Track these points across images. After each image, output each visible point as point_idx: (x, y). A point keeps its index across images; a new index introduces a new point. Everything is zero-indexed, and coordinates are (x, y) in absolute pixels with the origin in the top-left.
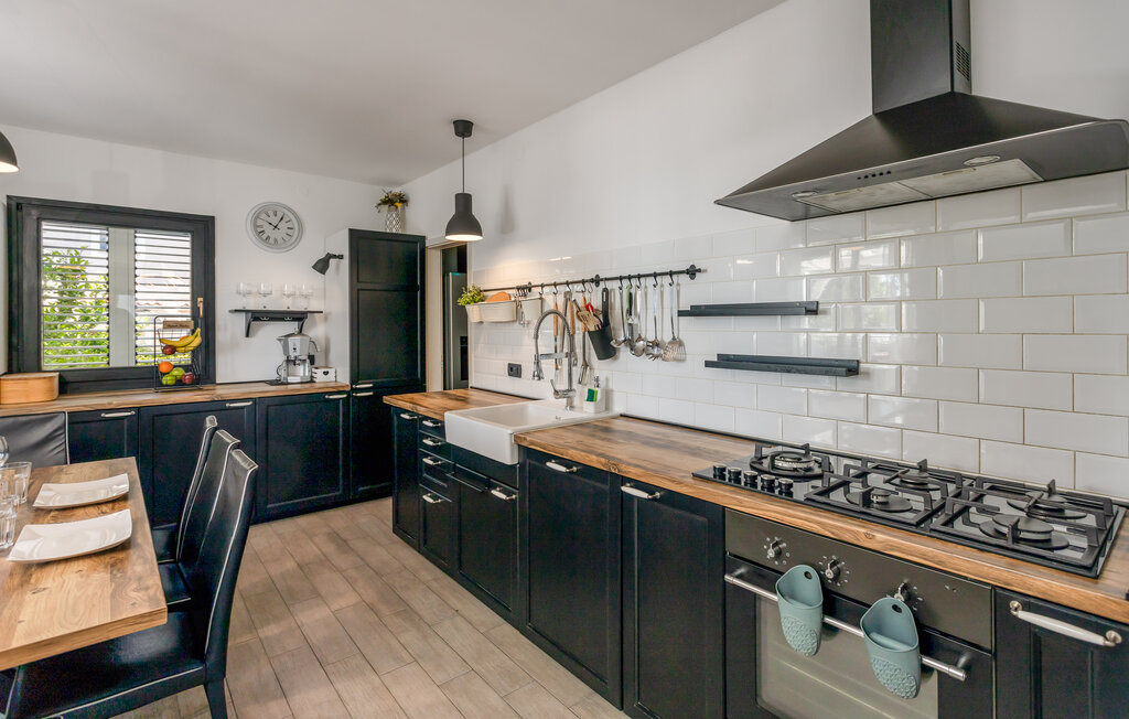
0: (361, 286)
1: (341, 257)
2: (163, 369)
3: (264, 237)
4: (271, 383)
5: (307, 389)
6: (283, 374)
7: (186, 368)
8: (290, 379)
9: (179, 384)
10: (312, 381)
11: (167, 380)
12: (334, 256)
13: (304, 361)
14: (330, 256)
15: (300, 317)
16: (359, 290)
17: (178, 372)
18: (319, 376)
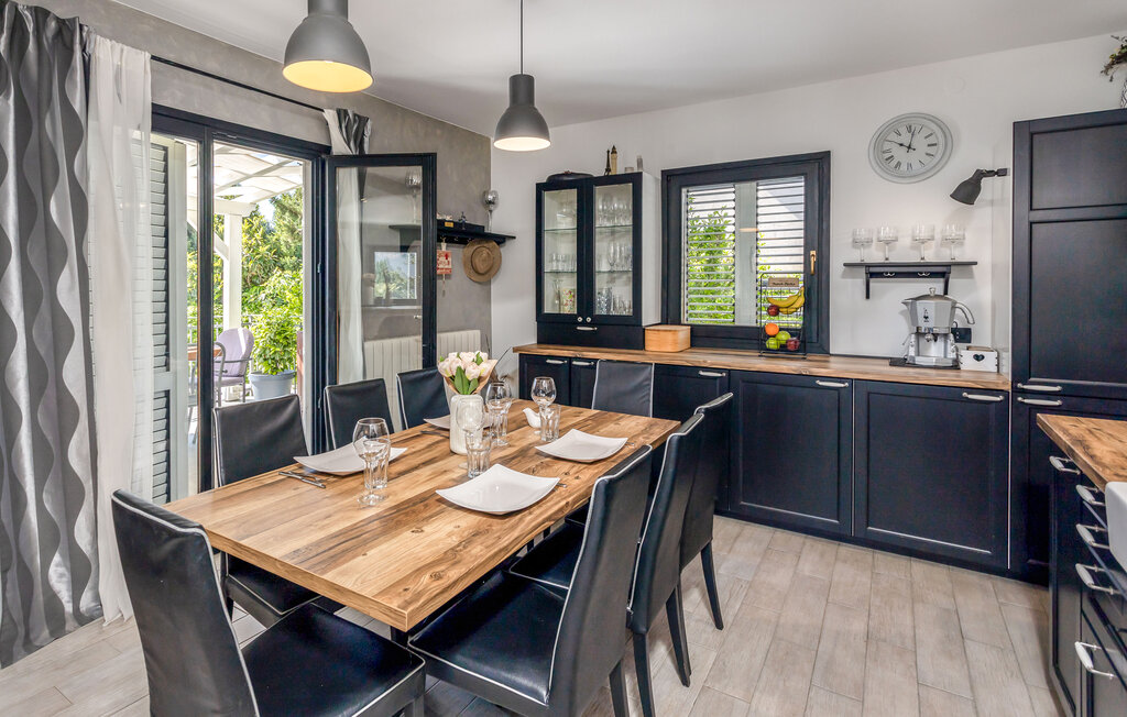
0: (1037, 216)
1: (1002, 173)
2: (770, 331)
3: (894, 163)
4: (894, 362)
5: (948, 378)
6: (912, 352)
7: (793, 331)
8: (919, 360)
9: (784, 350)
10: (956, 366)
11: (772, 343)
12: (991, 173)
13: (946, 335)
14: (980, 175)
15: (941, 272)
16: (1031, 223)
17: (784, 336)
18: (967, 361)
